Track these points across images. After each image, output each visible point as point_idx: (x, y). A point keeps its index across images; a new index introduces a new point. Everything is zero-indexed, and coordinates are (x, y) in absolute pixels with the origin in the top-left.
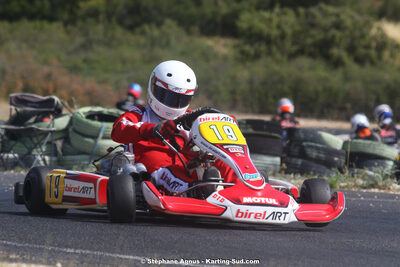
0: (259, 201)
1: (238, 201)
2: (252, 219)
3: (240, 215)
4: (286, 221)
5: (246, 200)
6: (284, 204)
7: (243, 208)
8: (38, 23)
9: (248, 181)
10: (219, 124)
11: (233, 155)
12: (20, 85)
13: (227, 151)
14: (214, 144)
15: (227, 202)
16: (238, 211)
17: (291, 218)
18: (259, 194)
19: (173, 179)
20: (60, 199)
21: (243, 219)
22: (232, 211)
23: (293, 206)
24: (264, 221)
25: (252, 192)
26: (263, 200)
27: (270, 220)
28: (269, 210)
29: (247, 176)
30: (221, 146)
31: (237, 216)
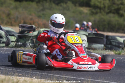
12: (22, 21)
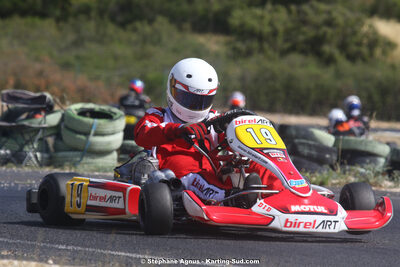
0: (307, 209)
1: (286, 210)
2: (301, 229)
3: (288, 224)
4: (336, 230)
5: (294, 208)
6: (333, 212)
7: (292, 218)
8: (29, 20)
9: (294, 188)
10: (256, 127)
11: (274, 160)
13: (267, 155)
14: (253, 149)
15: (274, 212)
16: (287, 221)
17: (342, 226)
18: (306, 201)
19: (207, 186)
20: (83, 208)
21: (292, 229)
22: (280, 221)
23: (342, 213)
24: (314, 230)
25: (299, 200)
26: (312, 208)
27: (320, 230)
28: (320, 219)
29: (293, 183)
30: (260, 150)
31: (285, 226)
